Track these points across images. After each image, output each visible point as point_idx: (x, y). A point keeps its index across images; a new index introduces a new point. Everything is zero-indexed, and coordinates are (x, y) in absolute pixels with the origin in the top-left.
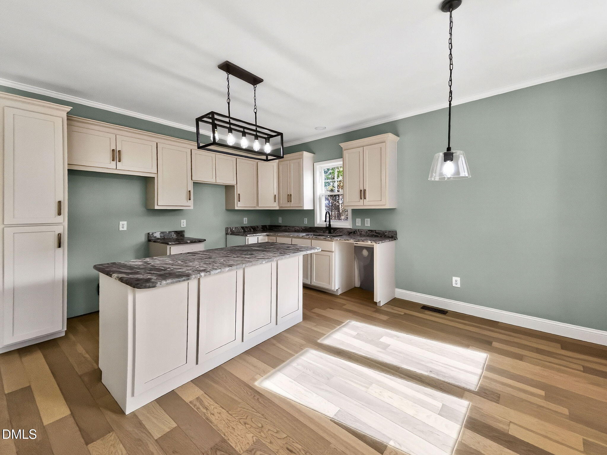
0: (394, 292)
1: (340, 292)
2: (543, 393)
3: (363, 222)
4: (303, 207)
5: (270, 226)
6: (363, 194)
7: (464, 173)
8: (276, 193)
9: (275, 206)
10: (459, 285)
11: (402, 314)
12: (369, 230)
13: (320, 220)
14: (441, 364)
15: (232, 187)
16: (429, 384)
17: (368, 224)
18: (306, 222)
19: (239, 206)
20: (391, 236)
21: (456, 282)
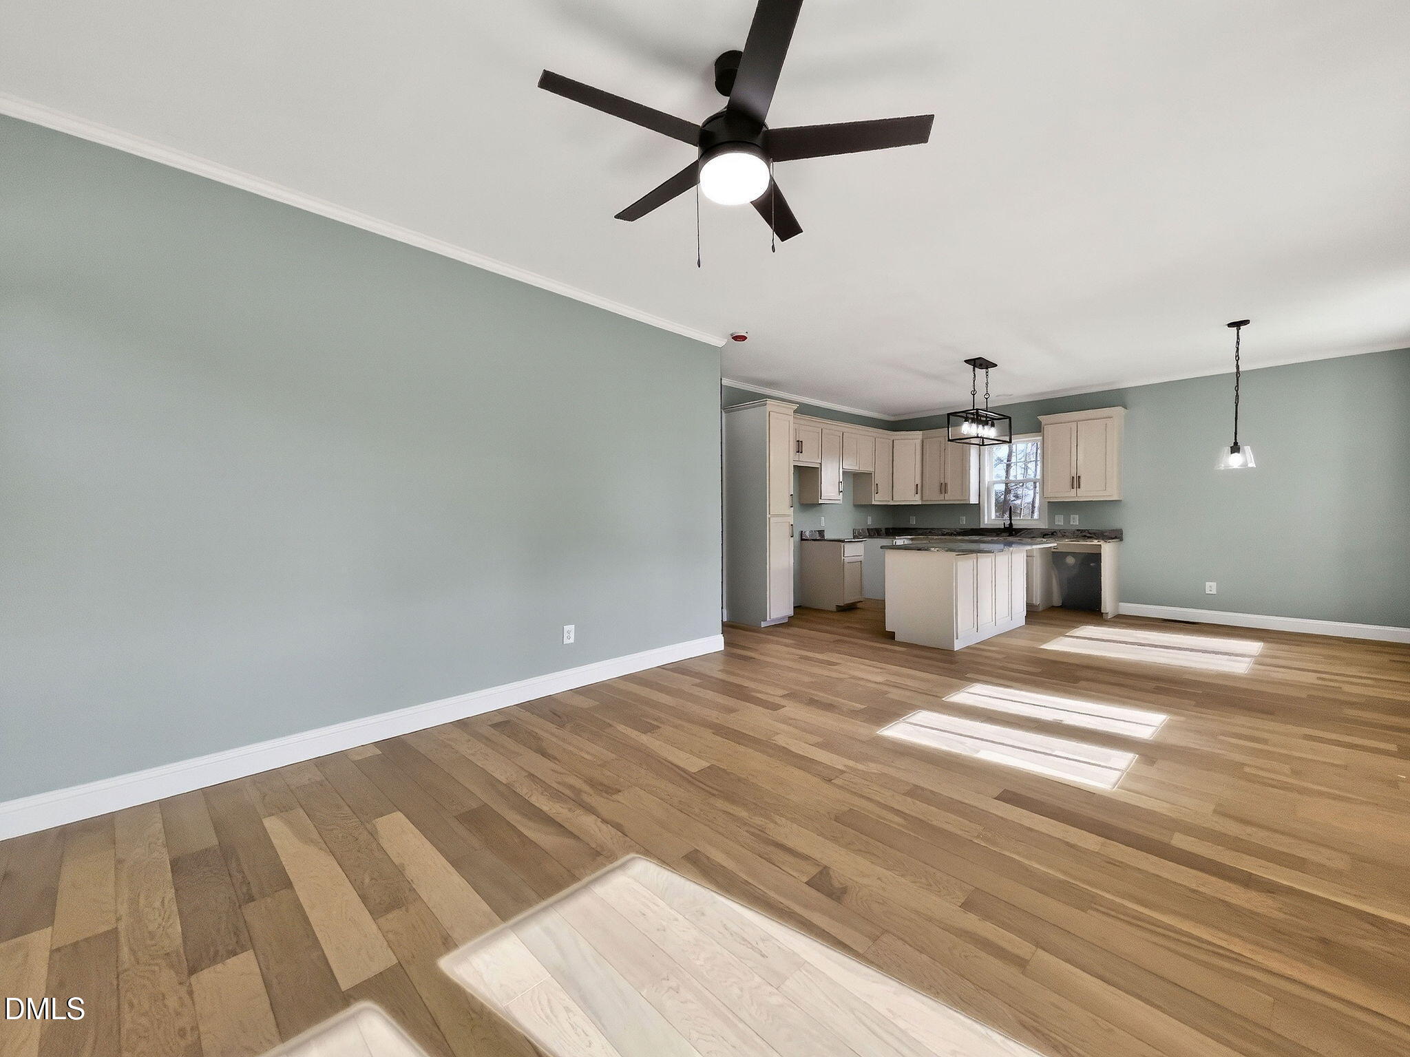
0: (1117, 607)
1: (1041, 609)
3: (1067, 520)
4: (969, 500)
5: (893, 529)
6: (1076, 482)
7: (1252, 465)
8: (918, 481)
9: (916, 500)
10: (1214, 592)
12: (1078, 530)
13: (990, 517)
15: (868, 475)
17: (1075, 521)
18: (964, 522)
19: (877, 500)
20: (1116, 535)
21: (1211, 588)
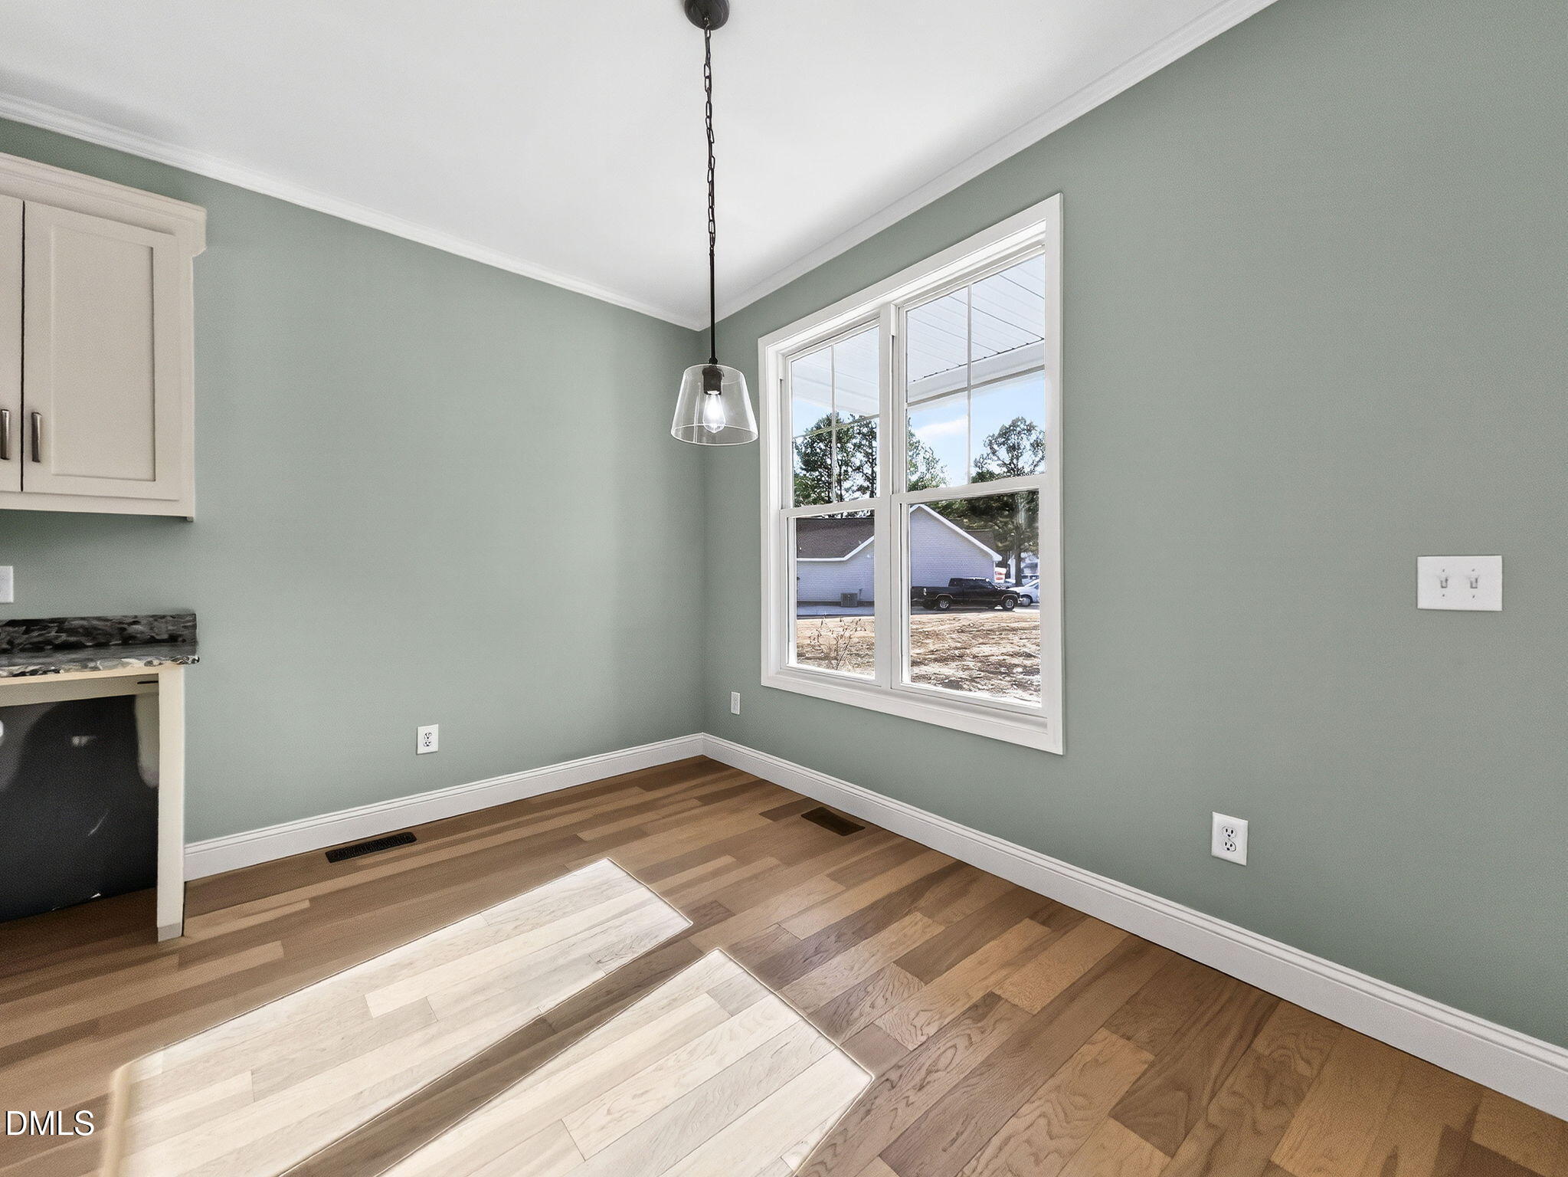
2: (726, 860)
10: (434, 747)
11: (306, 904)
12: (11, 624)
14: (587, 934)
16: (639, 986)
17: (5, 592)
20: (167, 635)
21: (428, 738)
